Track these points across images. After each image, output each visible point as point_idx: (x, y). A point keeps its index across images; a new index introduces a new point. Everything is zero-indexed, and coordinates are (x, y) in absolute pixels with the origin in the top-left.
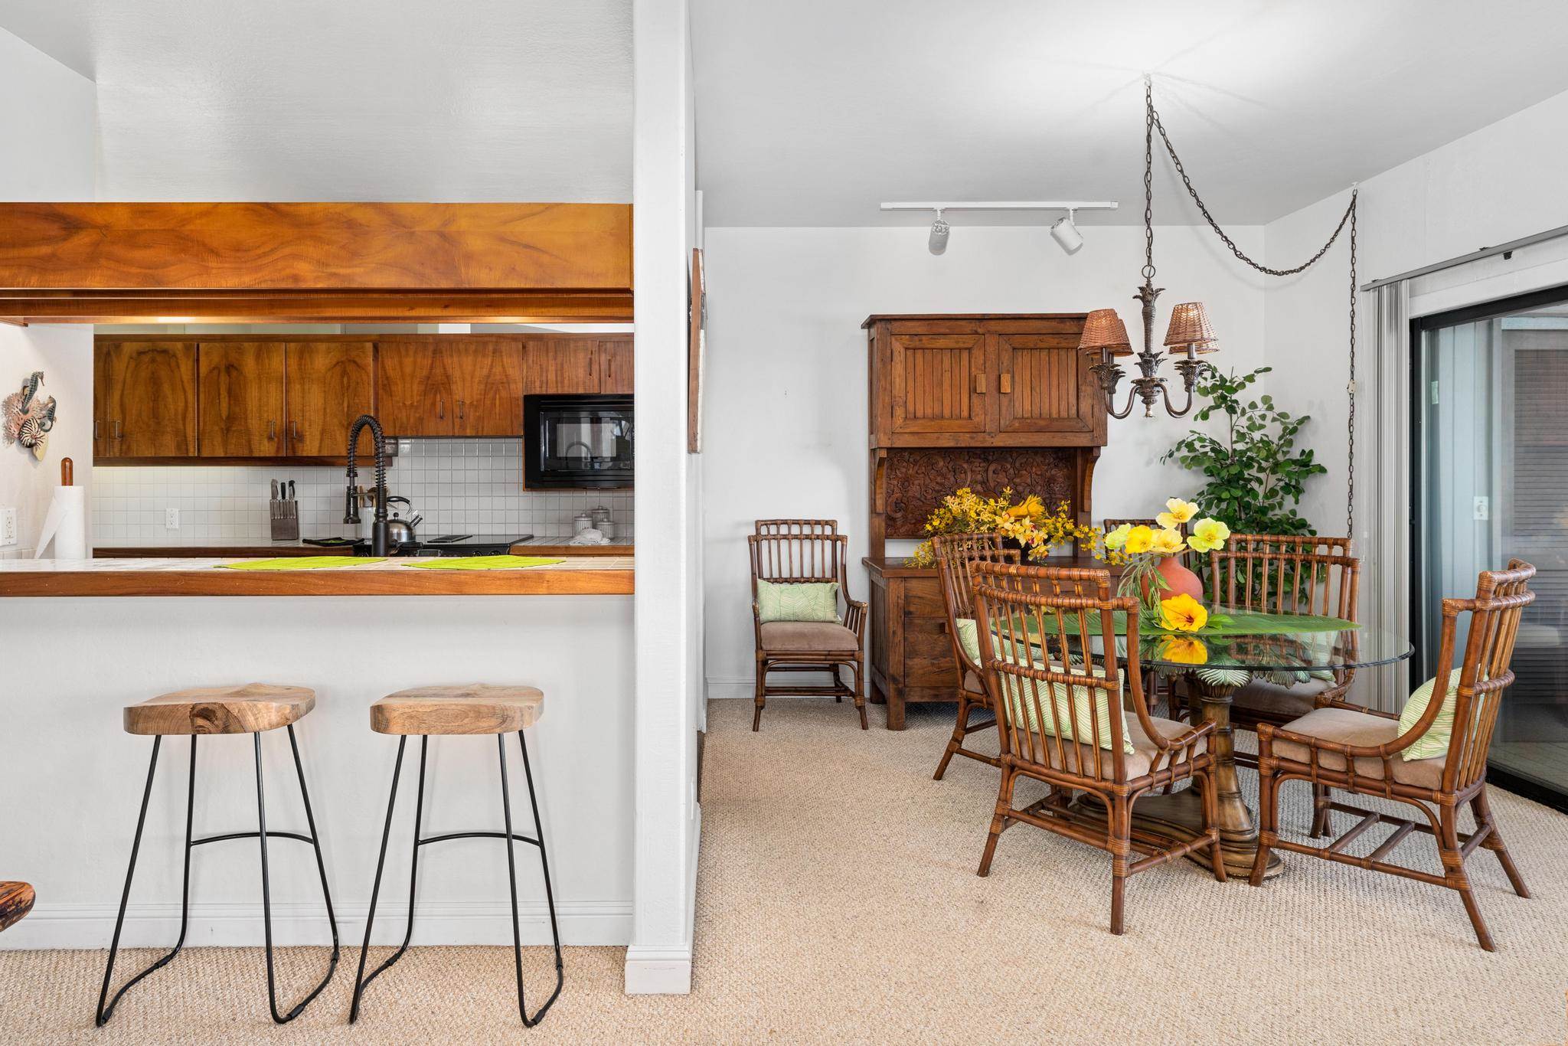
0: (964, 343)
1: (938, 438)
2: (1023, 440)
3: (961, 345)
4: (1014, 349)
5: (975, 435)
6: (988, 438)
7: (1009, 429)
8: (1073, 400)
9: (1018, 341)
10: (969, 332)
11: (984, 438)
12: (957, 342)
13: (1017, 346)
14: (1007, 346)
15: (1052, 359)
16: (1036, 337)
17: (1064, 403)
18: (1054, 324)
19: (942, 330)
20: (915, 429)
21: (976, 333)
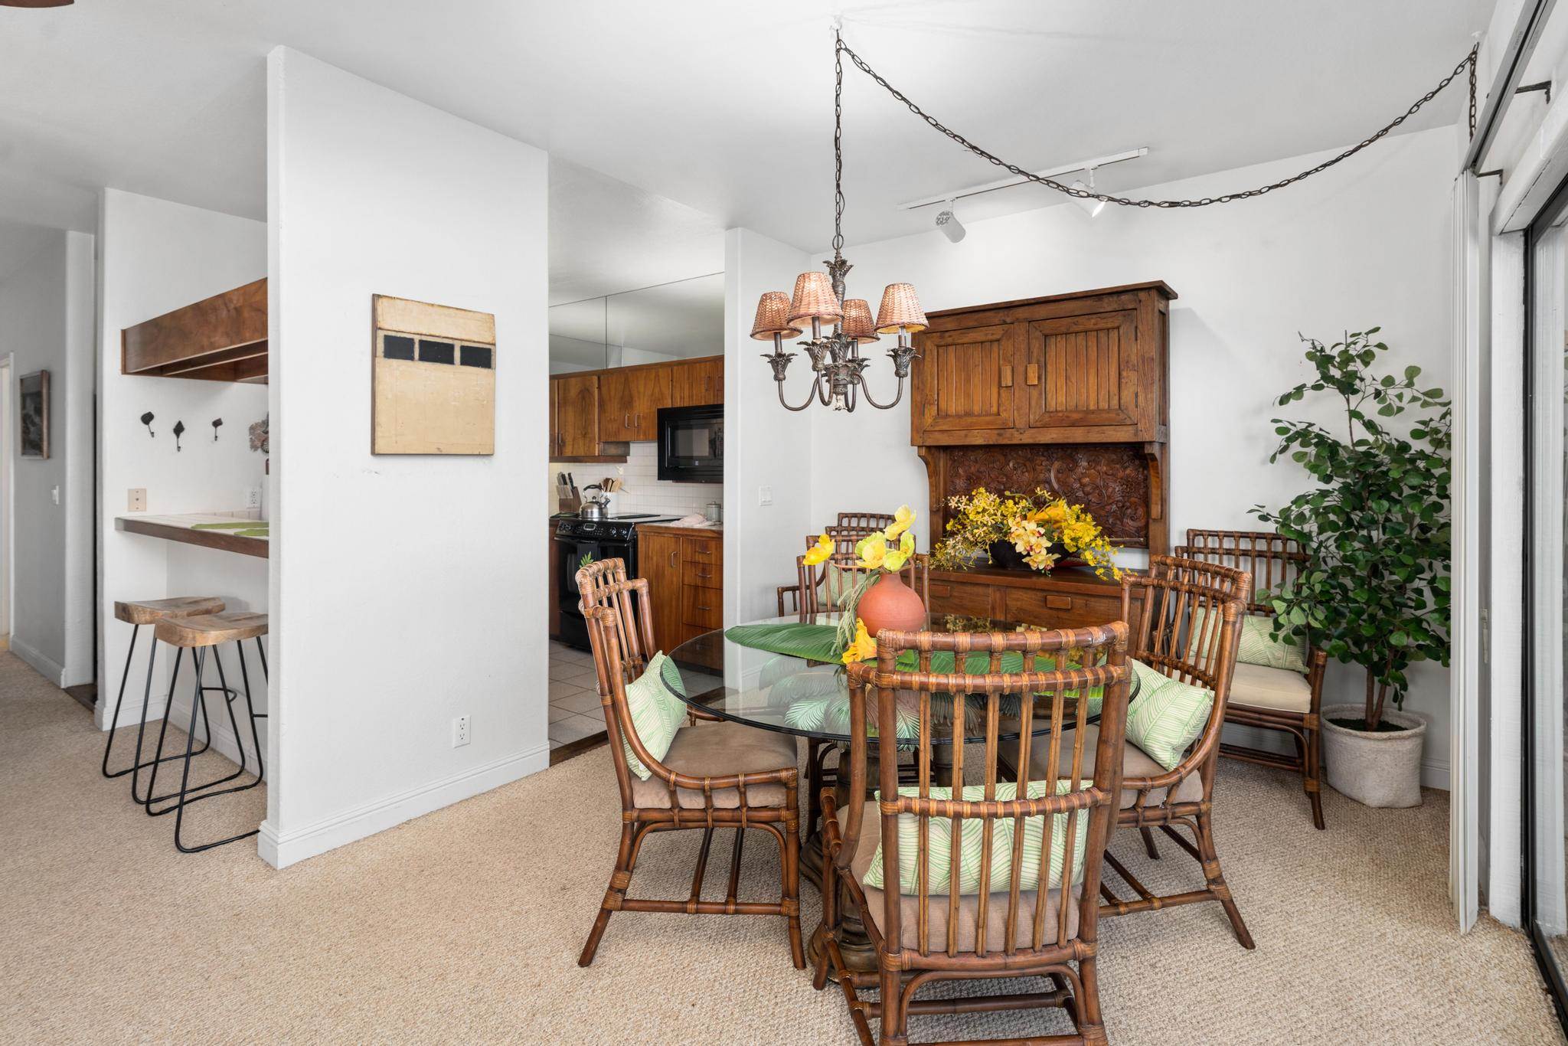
0: (993, 334)
1: (966, 436)
2: (1055, 436)
3: (990, 337)
4: (1046, 336)
5: (1002, 431)
6: (1016, 434)
7: (1038, 424)
8: (1114, 389)
9: (1048, 326)
10: (997, 323)
11: (1012, 435)
12: (986, 335)
13: (1047, 332)
14: (1038, 334)
15: (1090, 343)
16: (1069, 320)
17: (1103, 393)
18: (1089, 302)
19: (971, 324)
20: (945, 428)
21: (1005, 323)
